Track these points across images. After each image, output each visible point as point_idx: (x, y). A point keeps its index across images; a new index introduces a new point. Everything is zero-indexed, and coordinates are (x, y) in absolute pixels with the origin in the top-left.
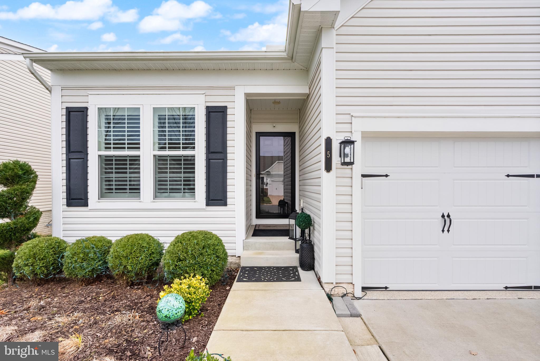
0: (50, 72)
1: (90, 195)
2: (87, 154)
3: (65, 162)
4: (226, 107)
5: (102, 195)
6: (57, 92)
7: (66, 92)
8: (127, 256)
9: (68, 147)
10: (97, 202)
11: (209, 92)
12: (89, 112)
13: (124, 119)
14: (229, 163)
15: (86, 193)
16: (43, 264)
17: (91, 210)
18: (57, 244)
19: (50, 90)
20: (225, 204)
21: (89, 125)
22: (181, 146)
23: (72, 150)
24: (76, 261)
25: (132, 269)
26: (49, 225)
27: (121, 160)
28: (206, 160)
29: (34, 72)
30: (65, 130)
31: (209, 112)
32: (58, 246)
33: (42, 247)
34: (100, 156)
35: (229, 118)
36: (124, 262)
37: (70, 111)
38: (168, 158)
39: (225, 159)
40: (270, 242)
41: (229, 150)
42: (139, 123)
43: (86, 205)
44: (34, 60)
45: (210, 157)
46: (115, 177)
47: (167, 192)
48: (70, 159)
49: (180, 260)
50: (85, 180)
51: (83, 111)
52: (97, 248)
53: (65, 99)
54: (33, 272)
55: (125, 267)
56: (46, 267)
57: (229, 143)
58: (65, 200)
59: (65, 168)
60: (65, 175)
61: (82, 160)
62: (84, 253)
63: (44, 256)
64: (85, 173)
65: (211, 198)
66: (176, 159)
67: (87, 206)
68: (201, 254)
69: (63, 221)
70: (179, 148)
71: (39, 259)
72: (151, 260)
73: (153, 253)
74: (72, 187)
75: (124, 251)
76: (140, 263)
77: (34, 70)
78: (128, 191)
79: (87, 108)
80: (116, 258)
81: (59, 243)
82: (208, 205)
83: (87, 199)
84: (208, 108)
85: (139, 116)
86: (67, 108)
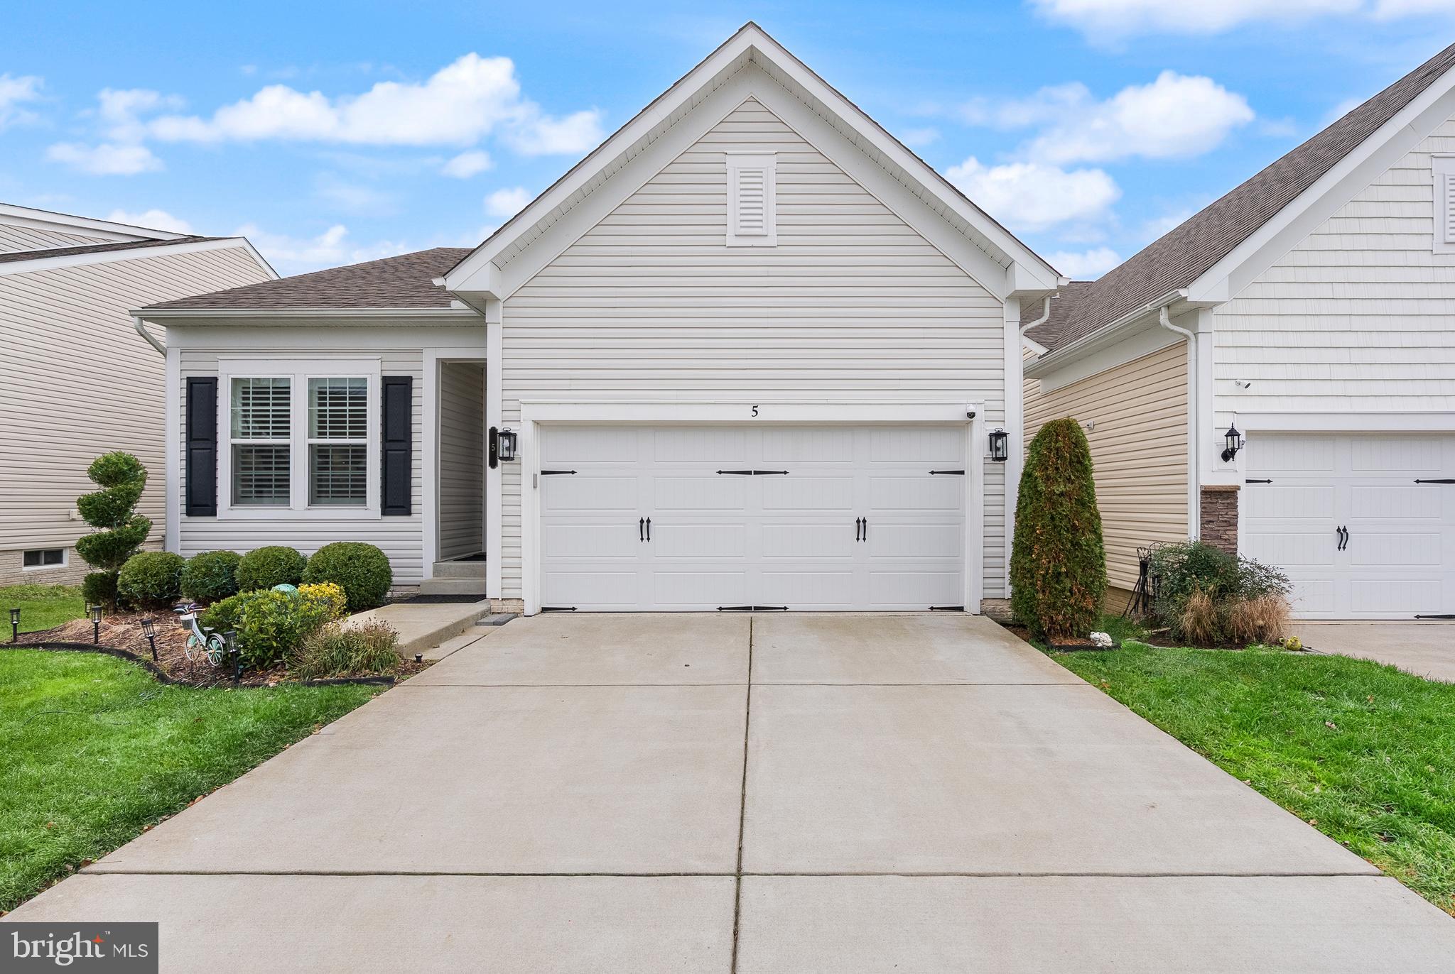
0: (165, 328)
1: (219, 500)
2: (216, 443)
3: (184, 453)
4: (410, 378)
5: (237, 500)
6: (174, 356)
7: (187, 356)
8: (258, 569)
9: (189, 433)
10: (229, 509)
11: (386, 357)
12: (220, 385)
13: (268, 393)
14: (414, 455)
15: (214, 496)
16: (156, 581)
17: (221, 521)
18: (174, 560)
19: (165, 353)
20: (409, 513)
21: (219, 402)
22: (348, 431)
23: (194, 437)
24: (196, 576)
25: (264, 584)
26: (162, 541)
27: (263, 451)
28: (382, 451)
29: (143, 333)
30: (185, 408)
31: (387, 385)
32: (175, 562)
33: (155, 562)
34: (233, 446)
35: (415, 392)
36: (254, 575)
37: (191, 382)
38: (331, 448)
39: (409, 450)
40: (470, 566)
41: (415, 437)
42: (289, 399)
43: (214, 514)
44: (142, 318)
45: (387, 448)
46: (255, 475)
47: (328, 497)
48: (191, 449)
49: (320, 572)
50: (213, 477)
51: (212, 383)
52: (223, 563)
53: (186, 366)
54: (143, 591)
55: (255, 582)
56: (159, 585)
57: (414, 428)
58: (185, 507)
59: (184, 462)
60: (184, 471)
61: (208, 451)
62: (207, 567)
63: (157, 572)
64: (213, 469)
65: (389, 504)
66: (343, 449)
67: (216, 515)
68: (346, 565)
69: (181, 537)
70: (345, 434)
71: (150, 575)
72: (290, 575)
73: (293, 568)
74: (194, 489)
75: (254, 563)
76: (274, 577)
77: (144, 330)
78: (273, 495)
79: (216, 379)
80: (245, 571)
81: (176, 558)
82: (384, 513)
83: (215, 505)
84: (385, 379)
85: (289, 388)
86: (188, 378)
